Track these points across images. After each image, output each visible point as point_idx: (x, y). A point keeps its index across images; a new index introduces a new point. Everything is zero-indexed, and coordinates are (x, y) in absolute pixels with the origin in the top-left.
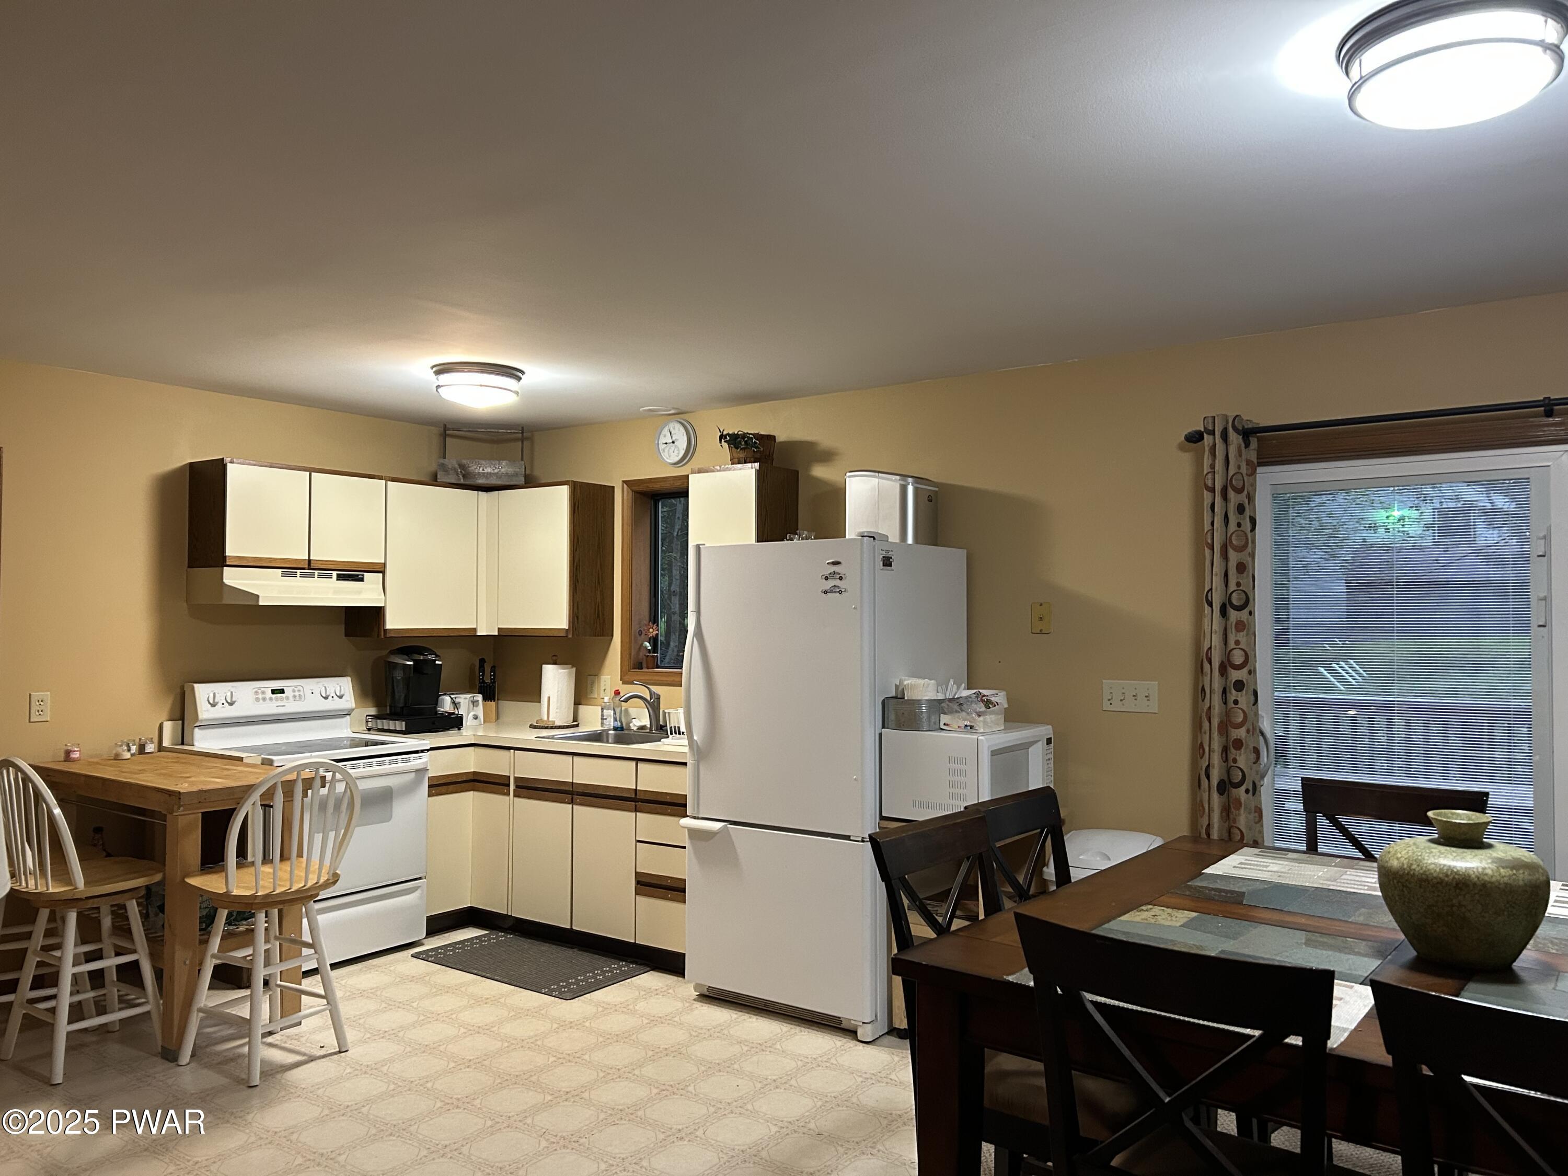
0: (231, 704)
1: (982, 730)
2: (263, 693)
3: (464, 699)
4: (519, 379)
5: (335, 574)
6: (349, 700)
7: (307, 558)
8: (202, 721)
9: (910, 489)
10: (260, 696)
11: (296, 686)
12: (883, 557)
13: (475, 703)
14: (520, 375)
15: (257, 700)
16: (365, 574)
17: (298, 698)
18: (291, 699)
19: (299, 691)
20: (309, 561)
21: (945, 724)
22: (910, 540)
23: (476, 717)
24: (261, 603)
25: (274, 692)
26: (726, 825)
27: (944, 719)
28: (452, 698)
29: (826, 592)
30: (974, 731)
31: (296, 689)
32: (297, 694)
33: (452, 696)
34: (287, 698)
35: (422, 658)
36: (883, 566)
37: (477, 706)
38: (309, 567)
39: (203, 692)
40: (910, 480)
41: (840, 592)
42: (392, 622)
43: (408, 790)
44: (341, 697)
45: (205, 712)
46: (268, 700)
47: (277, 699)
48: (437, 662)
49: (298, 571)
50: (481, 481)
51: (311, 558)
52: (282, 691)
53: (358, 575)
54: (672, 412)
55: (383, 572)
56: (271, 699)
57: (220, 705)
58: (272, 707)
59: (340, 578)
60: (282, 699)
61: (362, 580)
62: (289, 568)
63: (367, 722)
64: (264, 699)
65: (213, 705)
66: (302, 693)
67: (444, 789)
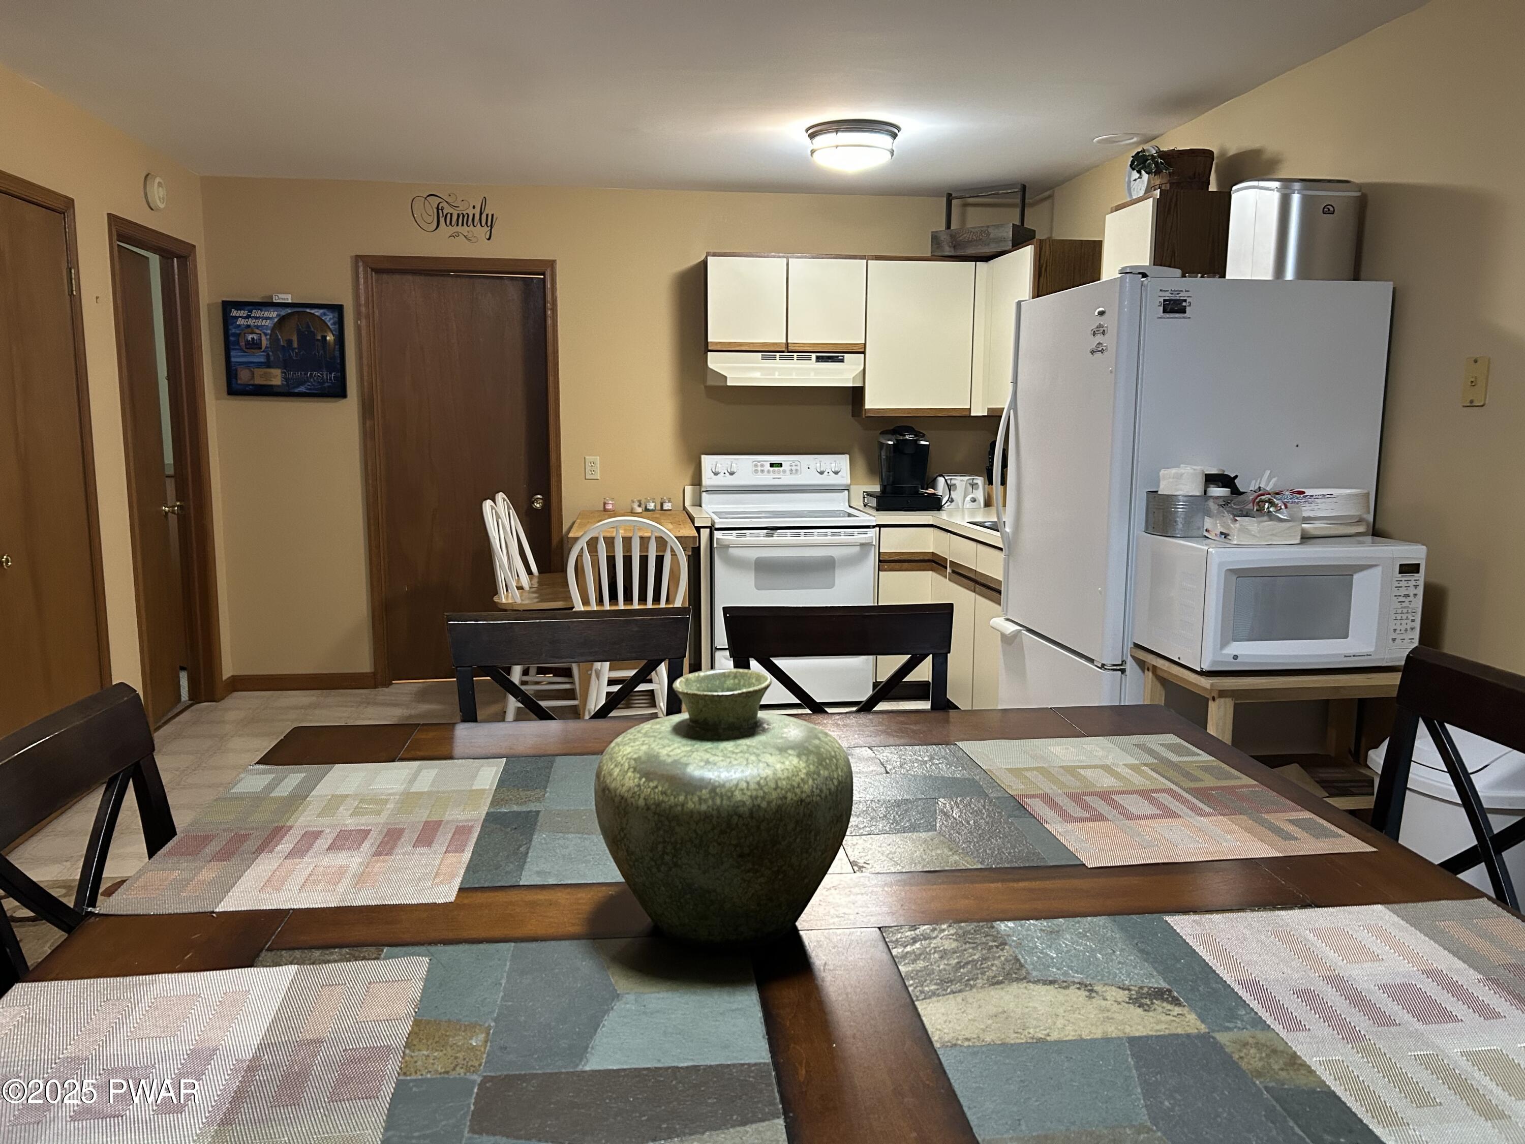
0: (732, 474)
1: (1235, 542)
2: (762, 466)
3: (960, 481)
4: (894, 136)
5: (814, 356)
6: (845, 478)
7: (785, 341)
8: (706, 487)
9: (1296, 199)
10: (759, 468)
11: (794, 461)
12: (1165, 300)
13: (974, 486)
14: (896, 131)
15: (756, 471)
16: (846, 355)
17: (794, 472)
18: (788, 472)
19: (796, 465)
20: (787, 344)
21: (1206, 530)
22: (1290, 274)
23: (974, 500)
24: (729, 384)
25: (772, 465)
26: (1021, 630)
27: (1208, 523)
28: (946, 480)
29: (1093, 352)
30: (1228, 541)
31: (793, 464)
32: (794, 468)
33: (947, 478)
34: (784, 472)
35: (901, 438)
36: (1164, 312)
37: (977, 489)
38: (787, 350)
39: (708, 462)
40: (1297, 186)
41: (1102, 351)
42: (871, 402)
43: (852, 562)
44: (836, 473)
45: (708, 479)
46: (766, 473)
47: (774, 472)
48: (922, 443)
49: (778, 354)
50: (970, 251)
51: (789, 341)
52: (780, 465)
53: (838, 356)
54: (1135, 139)
55: (864, 353)
56: (769, 472)
57: (722, 474)
58: (769, 478)
59: (819, 359)
60: (779, 472)
61: (842, 361)
62: (768, 351)
63: (864, 498)
64: (762, 471)
65: (716, 474)
66: (798, 468)
67: (898, 565)
